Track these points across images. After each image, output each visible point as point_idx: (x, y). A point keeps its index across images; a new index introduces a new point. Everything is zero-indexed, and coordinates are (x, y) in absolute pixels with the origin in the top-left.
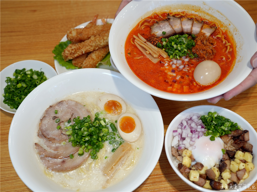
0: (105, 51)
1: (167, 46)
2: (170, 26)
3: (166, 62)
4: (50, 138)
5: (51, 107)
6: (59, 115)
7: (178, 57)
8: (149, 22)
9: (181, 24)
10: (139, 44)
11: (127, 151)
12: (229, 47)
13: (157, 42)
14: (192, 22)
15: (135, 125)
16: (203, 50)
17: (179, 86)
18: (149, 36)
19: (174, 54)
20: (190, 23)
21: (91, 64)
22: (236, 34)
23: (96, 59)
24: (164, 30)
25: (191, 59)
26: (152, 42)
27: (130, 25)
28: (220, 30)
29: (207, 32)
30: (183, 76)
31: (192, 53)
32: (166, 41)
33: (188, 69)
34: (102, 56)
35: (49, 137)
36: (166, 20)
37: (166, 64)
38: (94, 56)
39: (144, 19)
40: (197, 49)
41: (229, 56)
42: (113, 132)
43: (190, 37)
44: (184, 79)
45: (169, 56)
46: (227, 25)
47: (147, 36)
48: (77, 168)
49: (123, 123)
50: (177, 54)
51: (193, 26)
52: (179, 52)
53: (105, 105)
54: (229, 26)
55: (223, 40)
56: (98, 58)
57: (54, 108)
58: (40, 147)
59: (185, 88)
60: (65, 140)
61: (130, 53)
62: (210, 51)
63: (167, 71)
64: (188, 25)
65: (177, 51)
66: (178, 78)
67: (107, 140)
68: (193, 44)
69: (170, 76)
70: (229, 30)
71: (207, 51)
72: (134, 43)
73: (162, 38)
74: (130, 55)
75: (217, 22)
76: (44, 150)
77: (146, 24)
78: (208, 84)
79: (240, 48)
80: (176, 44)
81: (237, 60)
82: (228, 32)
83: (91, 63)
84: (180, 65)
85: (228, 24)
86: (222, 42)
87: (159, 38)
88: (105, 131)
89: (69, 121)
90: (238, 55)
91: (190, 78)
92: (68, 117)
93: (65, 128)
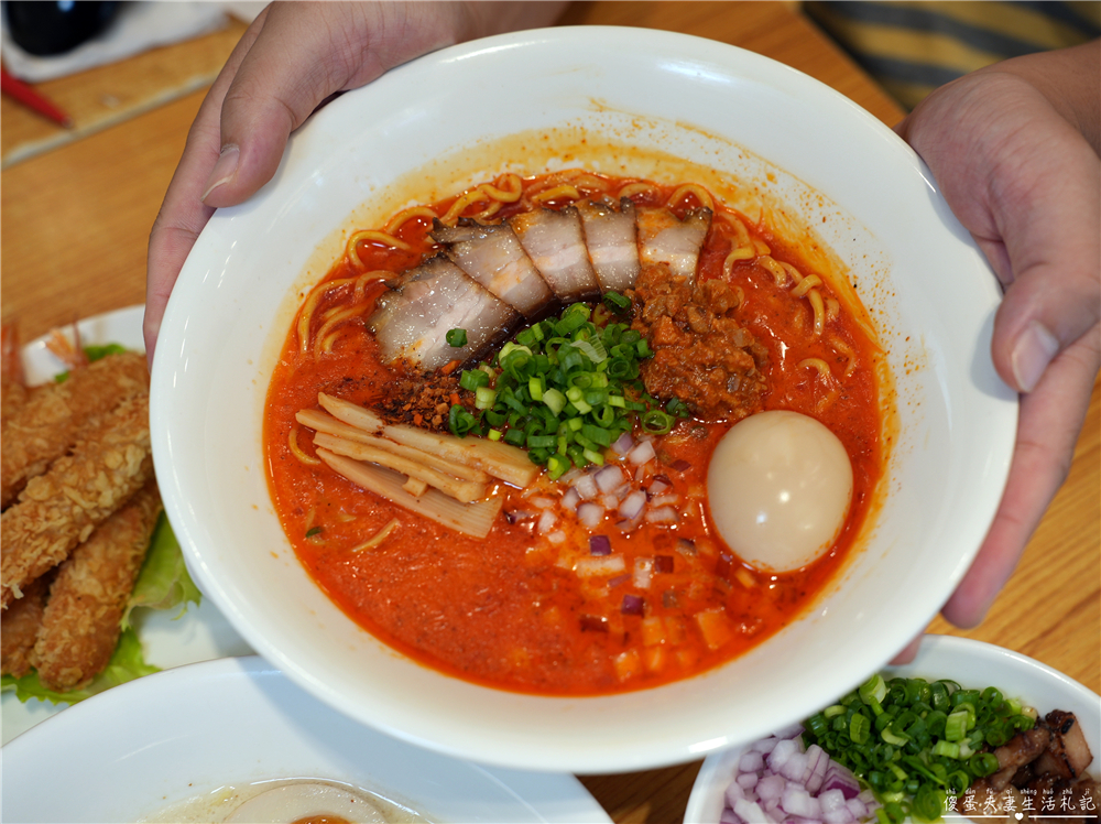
0: (140, 525)
1: (502, 409)
2: (474, 289)
3: (539, 503)
7: (592, 456)
8: (345, 301)
9: (527, 254)
10: (347, 458)
12: (816, 300)
13: (441, 407)
14: (578, 226)
16: (703, 366)
17: (673, 624)
18: (382, 380)
19: (563, 449)
20: (566, 231)
21: (88, 636)
22: (824, 220)
23: (105, 594)
24: (449, 322)
25: (659, 437)
26: (418, 419)
27: (250, 363)
28: (731, 218)
29: (677, 253)
30: (663, 553)
31: (652, 401)
32: (487, 384)
33: (672, 499)
34: (135, 558)
36: (439, 261)
37: (548, 521)
38: (83, 578)
39: (311, 292)
40: (672, 373)
41: (841, 346)
43: (602, 313)
44: (677, 568)
45: (542, 465)
46: (758, 184)
47: (371, 385)
50: (582, 442)
51: (590, 241)
52: (591, 428)
54: (769, 184)
55: (772, 265)
56: (115, 577)
59: (708, 620)
61: (317, 530)
62: (744, 359)
63: (568, 558)
64: (564, 247)
65: (575, 424)
66: (644, 575)
68: (636, 348)
69: (597, 581)
70: (777, 206)
71: (725, 365)
72: (318, 457)
73: (457, 368)
74: (323, 537)
75: (699, 181)
77: (334, 316)
78: (817, 553)
79: (878, 291)
80: (549, 384)
81: (891, 360)
82: (777, 217)
83: (82, 631)
84: (622, 501)
85: (763, 177)
86: (771, 277)
87: (441, 375)
90: (888, 328)
91: (707, 549)
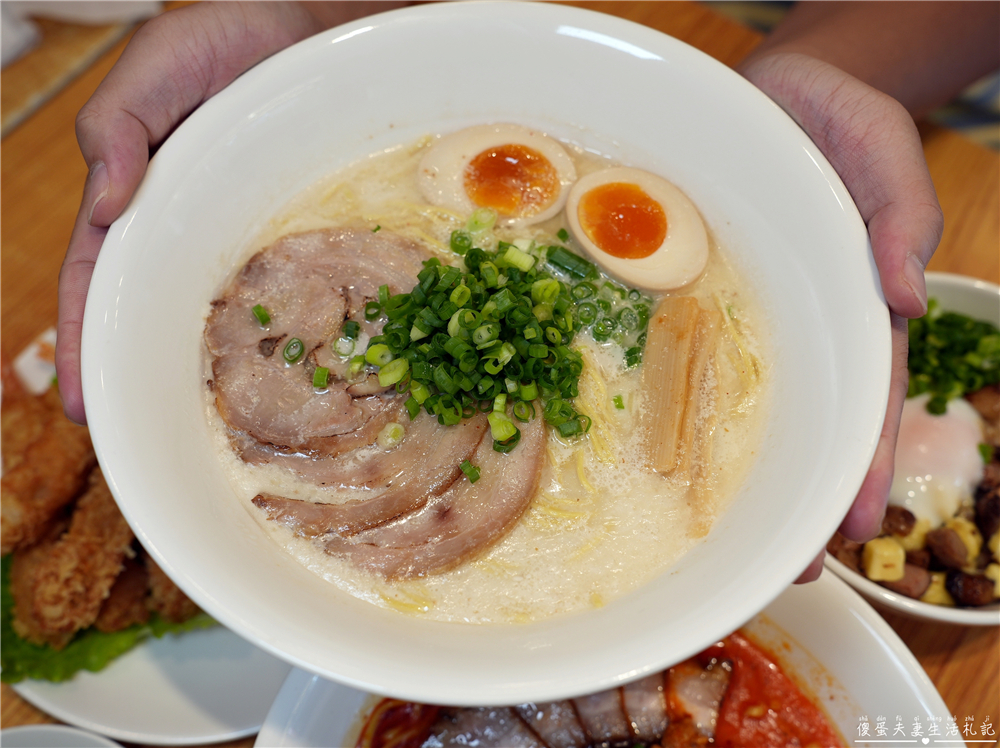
4: (309, 442)
5: (217, 304)
6: (283, 323)
11: (695, 330)
15: (656, 205)
35: (301, 440)
42: (579, 282)
48: (525, 508)
49: (599, 222)
53: (466, 185)
57: (239, 305)
58: (288, 504)
60: (391, 417)
67: (576, 327)
76: (320, 506)
88: (548, 294)
89: (350, 328)
92: (331, 312)
93: (356, 367)
